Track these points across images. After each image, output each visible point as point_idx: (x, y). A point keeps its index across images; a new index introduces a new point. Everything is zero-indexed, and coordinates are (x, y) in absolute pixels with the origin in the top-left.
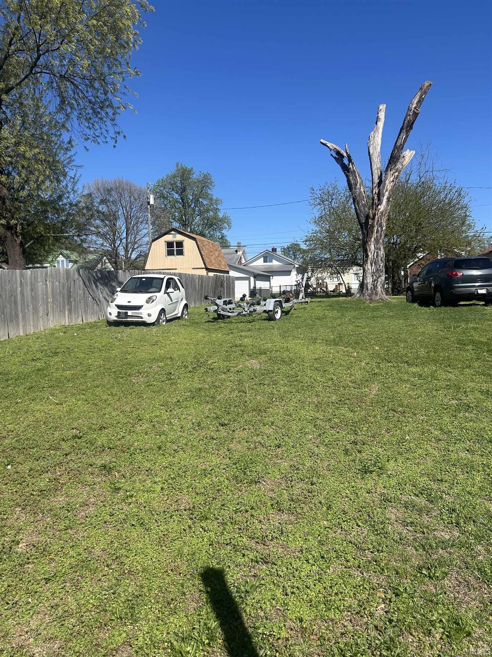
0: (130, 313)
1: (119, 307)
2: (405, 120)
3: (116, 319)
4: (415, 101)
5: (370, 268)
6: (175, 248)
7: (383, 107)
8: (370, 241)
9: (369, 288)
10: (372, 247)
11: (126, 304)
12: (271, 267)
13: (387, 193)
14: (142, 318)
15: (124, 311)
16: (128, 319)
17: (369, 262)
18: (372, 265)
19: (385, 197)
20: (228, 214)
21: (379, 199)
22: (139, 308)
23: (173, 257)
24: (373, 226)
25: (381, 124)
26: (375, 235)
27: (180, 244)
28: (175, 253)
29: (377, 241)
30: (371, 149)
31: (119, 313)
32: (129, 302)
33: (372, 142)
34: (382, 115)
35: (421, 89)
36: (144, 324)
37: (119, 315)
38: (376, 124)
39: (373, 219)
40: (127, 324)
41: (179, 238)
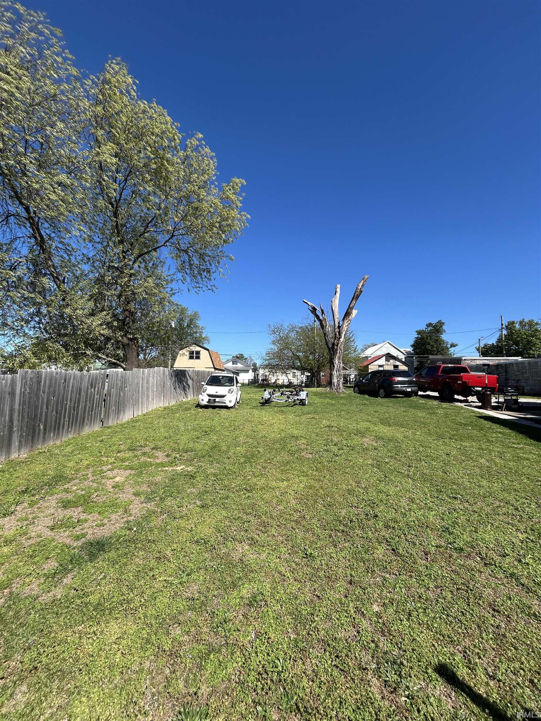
0: (217, 400)
1: (209, 396)
2: (355, 294)
3: (207, 404)
4: (361, 284)
5: (335, 373)
6: (195, 355)
7: (339, 286)
8: (335, 358)
9: (335, 385)
10: (337, 361)
11: (214, 393)
12: (236, 367)
13: (344, 332)
14: (225, 403)
15: (214, 398)
16: (215, 404)
17: (335, 370)
18: (337, 372)
19: (343, 334)
20: (208, 335)
21: (340, 335)
22: (223, 396)
23: (193, 360)
24: (337, 350)
25: (338, 294)
26: (338, 355)
27: (198, 353)
28: (195, 358)
29: (339, 358)
30: (333, 307)
31: (209, 400)
32: (216, 392)
33: (333, 304)
34: (338, 290)
35: (363, 279)
36: (227, 407)
37: (209, 401)
38: (335, 294)
39: (337, 346)
40: (214, 407)
41: (198, 349)
